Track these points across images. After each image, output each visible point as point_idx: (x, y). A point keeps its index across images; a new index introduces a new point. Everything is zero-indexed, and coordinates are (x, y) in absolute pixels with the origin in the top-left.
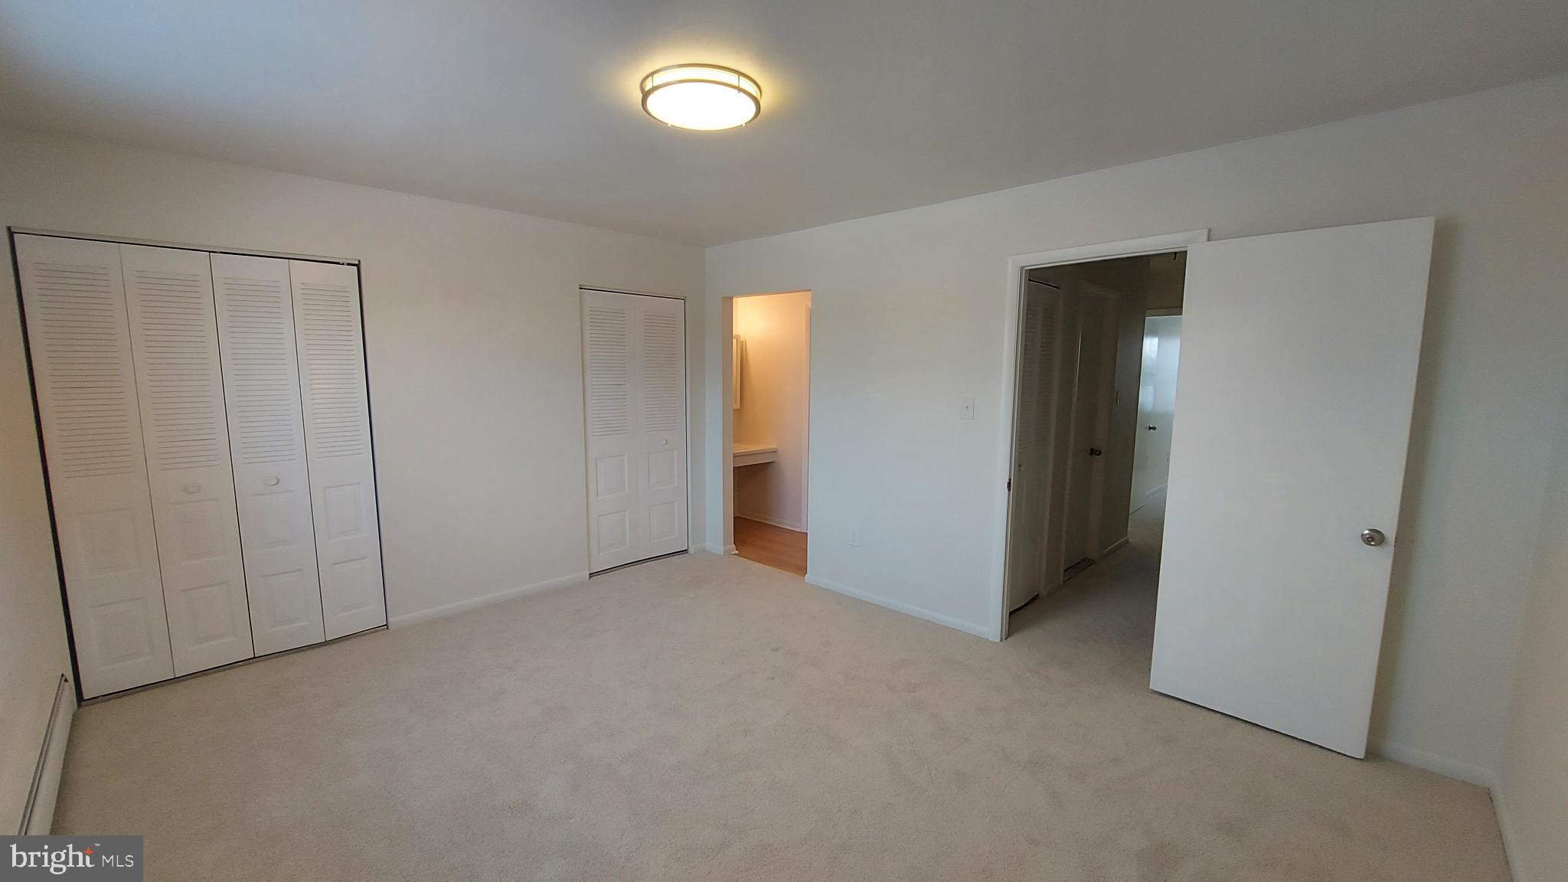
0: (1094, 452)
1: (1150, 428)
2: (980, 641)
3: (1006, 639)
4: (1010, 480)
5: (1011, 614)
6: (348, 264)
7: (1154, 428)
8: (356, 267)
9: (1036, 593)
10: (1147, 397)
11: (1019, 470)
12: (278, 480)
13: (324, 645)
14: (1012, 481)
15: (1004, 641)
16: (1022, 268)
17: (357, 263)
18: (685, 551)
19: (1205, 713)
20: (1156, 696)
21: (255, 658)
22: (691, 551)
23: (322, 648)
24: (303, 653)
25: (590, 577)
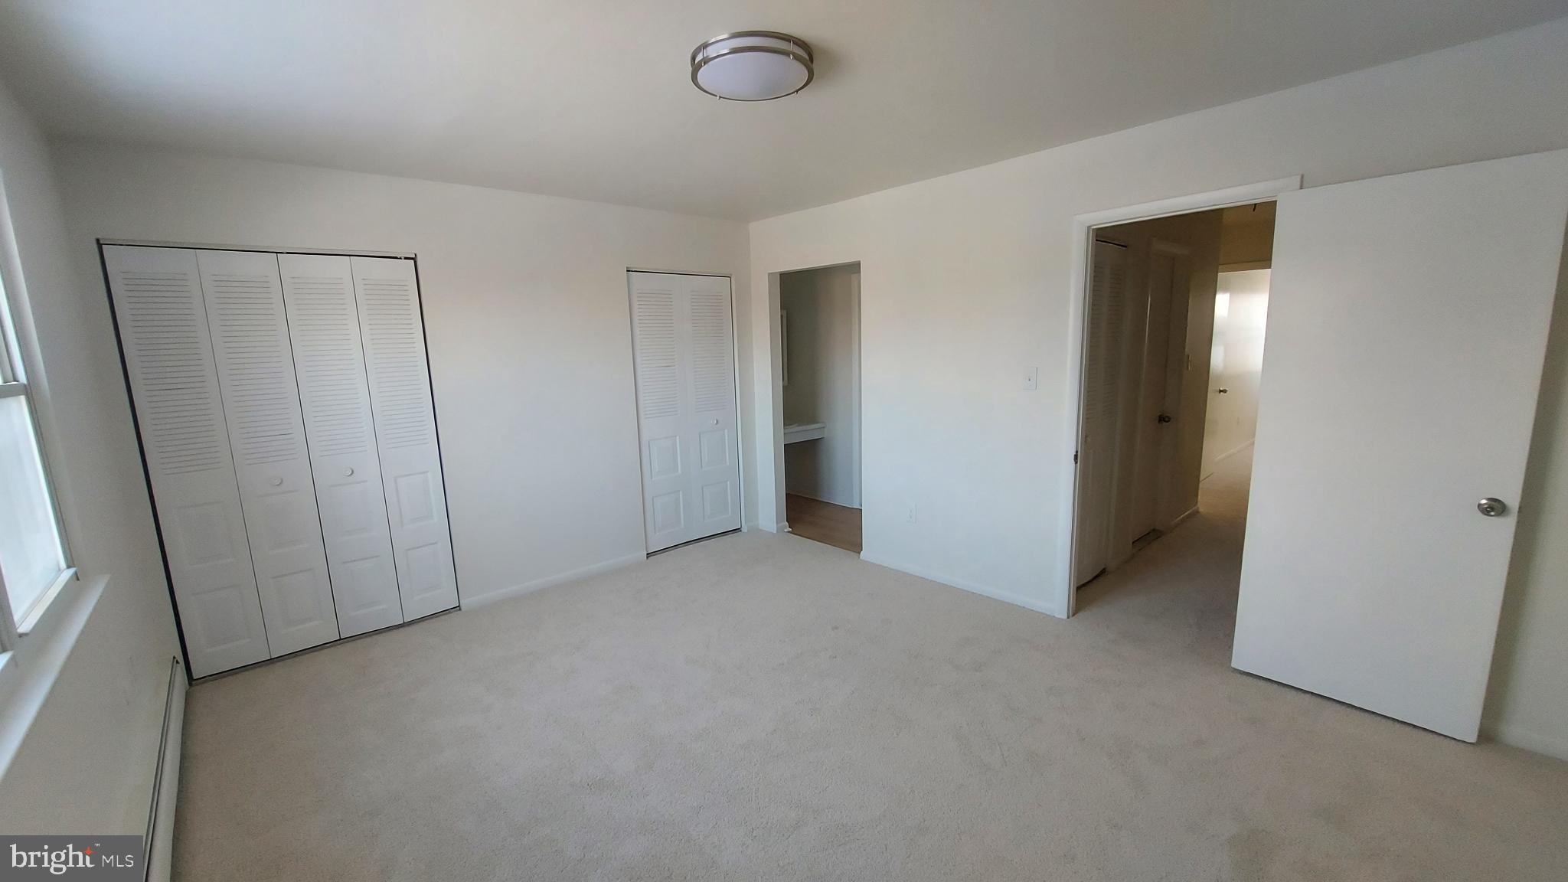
0: (1162, 419)
1: (1221, 391)
2: (1046, 618)
3: (1073, 615)
4: (1077, 452)
5: (1079, 588)
6: (406, 258)
7: (1224, 391)
8: (413, 261)
9: (1103, 567)
10: (1218, 358)
11: (1086, 441)
12: (353, 472)
13: (402, 627)
14: (1079, 454)
15: (1071, 618)
16: (1089, 227)
17: (414, 256)
18: (739, 530)
19: (1293, 692)
20: (1239, 675)
21: (340, 639)
22: (745, 529)
23: (401, 629)
24: (384, 634)
25: (647, 557)
